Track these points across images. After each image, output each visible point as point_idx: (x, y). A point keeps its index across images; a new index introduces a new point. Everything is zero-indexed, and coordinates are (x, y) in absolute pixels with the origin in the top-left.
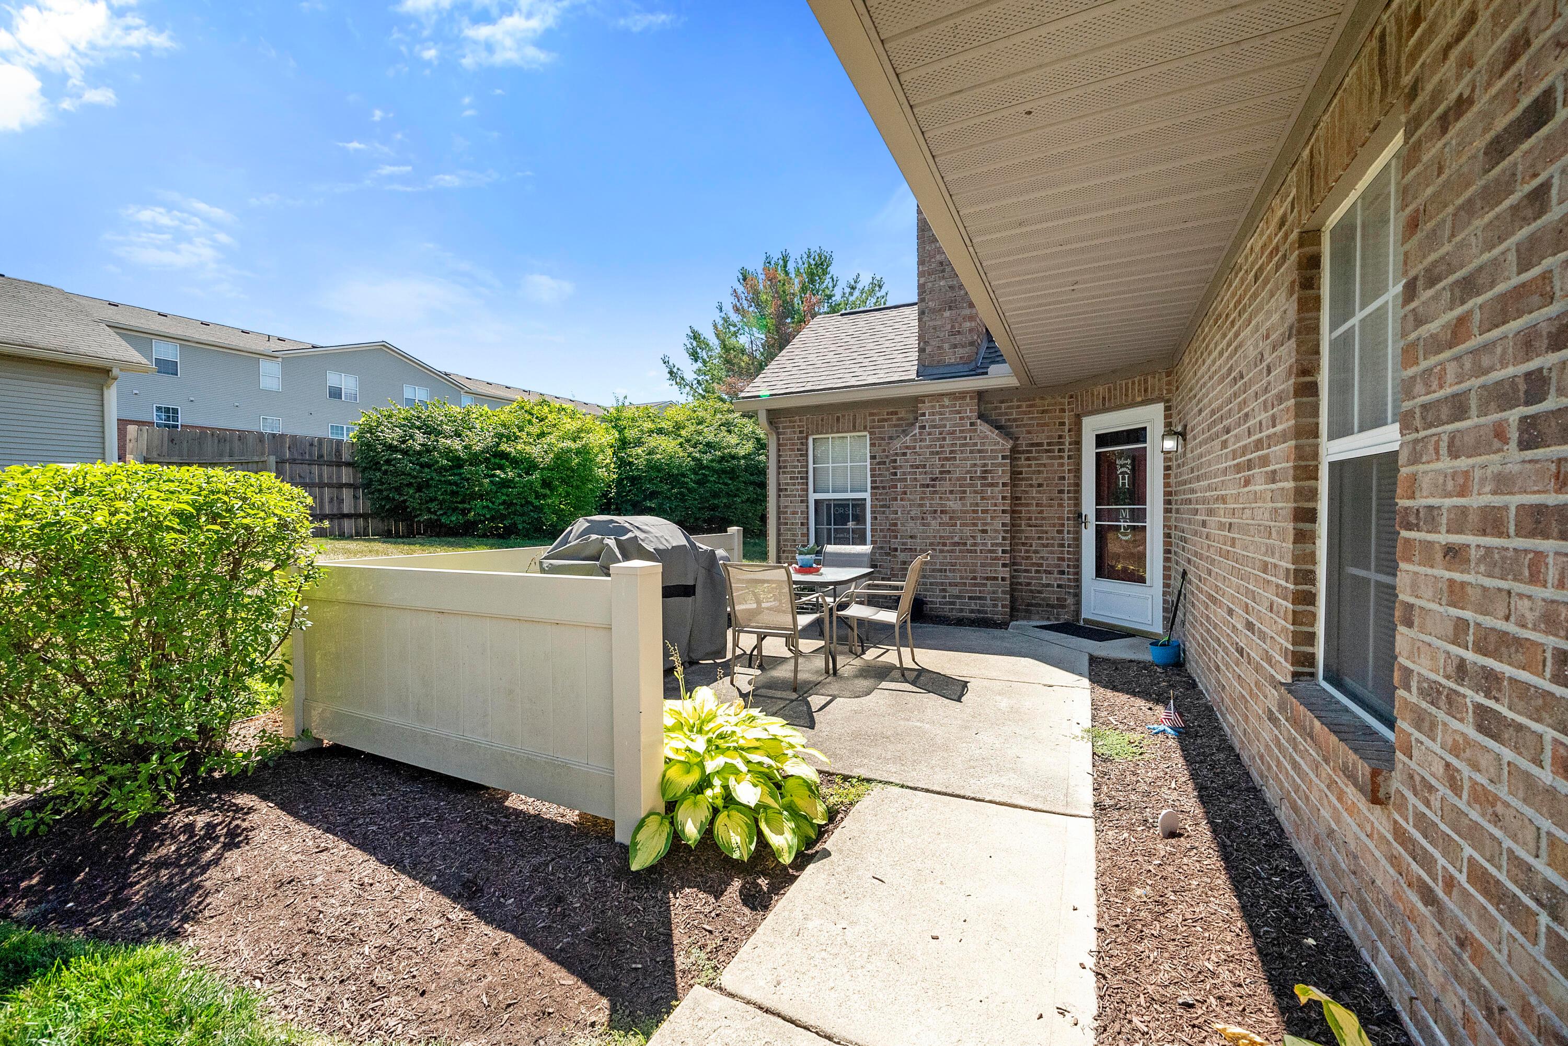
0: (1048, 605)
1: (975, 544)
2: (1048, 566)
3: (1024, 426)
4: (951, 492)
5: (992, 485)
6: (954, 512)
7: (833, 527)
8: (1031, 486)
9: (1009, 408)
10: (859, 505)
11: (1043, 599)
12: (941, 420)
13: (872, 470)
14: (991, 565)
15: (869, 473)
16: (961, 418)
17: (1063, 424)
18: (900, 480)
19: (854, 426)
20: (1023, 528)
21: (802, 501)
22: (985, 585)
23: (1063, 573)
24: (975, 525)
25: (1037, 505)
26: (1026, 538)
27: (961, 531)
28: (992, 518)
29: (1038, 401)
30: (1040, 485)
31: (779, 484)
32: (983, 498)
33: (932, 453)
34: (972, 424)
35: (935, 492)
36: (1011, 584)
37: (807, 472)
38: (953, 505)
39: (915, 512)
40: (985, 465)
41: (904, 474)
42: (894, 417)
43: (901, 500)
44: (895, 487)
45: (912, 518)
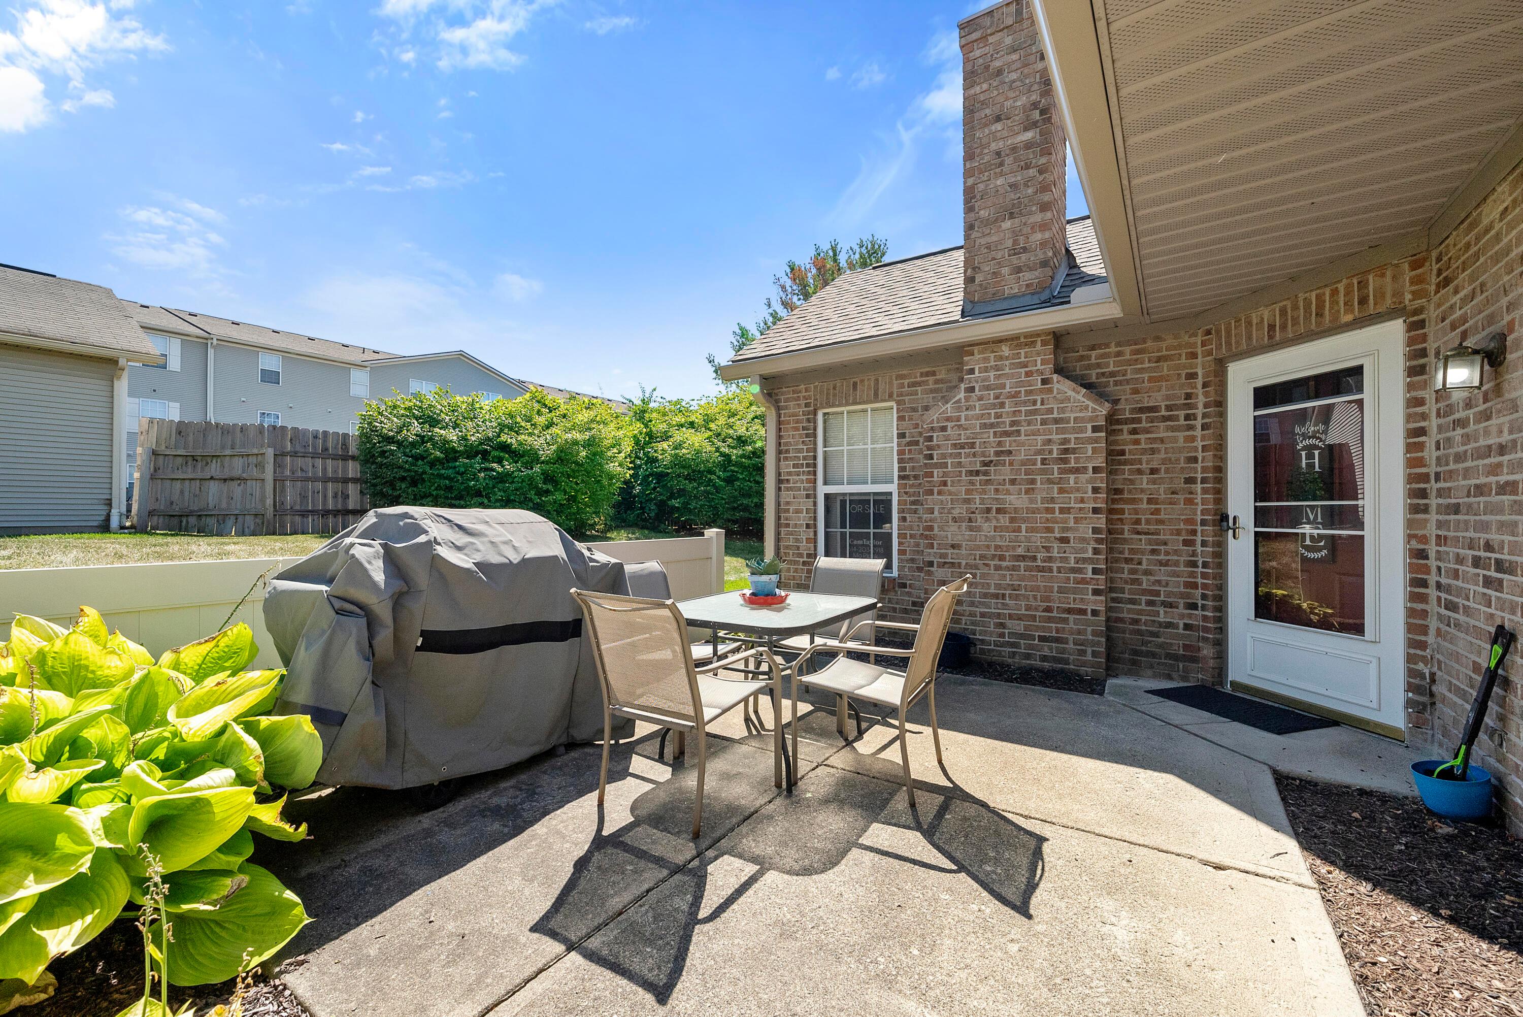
0: (1168, 656)
1: (1050, 559)
2: (1168, 594)
3: (1128, 382)
4: (1013, 482)
5: (1077, 471)
6: (1016, 510)
7: (848, 530)
8: (1140, 472)
9: (1102, 356)
10: (883, 501)
11: (1160, 646)
12: (997, 377)
13: (900, 453)
14: (1075, 591)
15: (896, 458)
16: (1028, 374)
17: (1192, 376)
18: (936, 466)
19: (876, 394)
20: (1126, 535)
21: (808, 496)
22: (1065, 620)
23: (1194, 606)
24: (1050, 530)
25: (1150, 501)
26: (1132, 551)
27: (1028, 539)
28: (1077, 520)
29: (1149, 344)
30: (1153, 471)
31: (780, 474)
32: (1061, 491)
33: (984, 426)
34: (1044, 382)
35: (988, 482)
36: (1108, 619)
37: (815, 458)
38: (1016, 500)
39: (959, 510)
40: (1065, 441)
41: (944, 456)
42: (931, 379)
43: (939, 493)
44: (931, 475)
45: (955, 520)
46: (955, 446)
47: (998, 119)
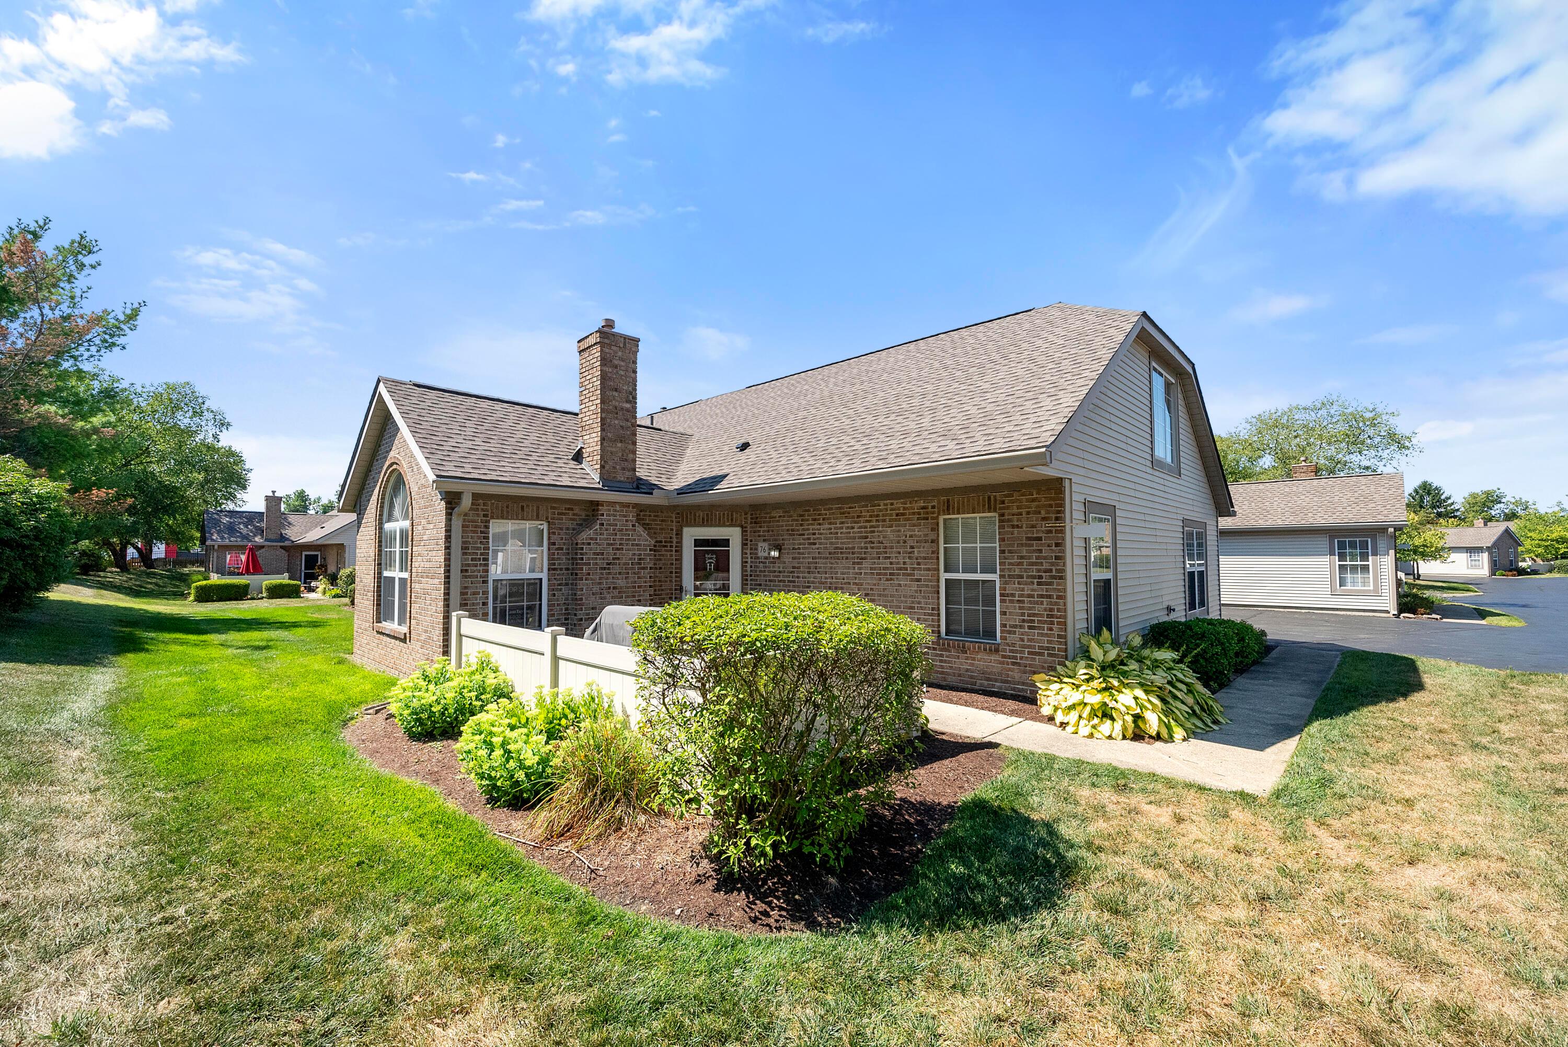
4: (620, 573)
5: (644, 568)
6: (621, 588)
7: (508, 604)
10: (536, 583)
12: (614, 520)
13: (551, 554)
15: (546, 557)
16: (627, 521)
17: (672, 530)
18: (586, 564)
19: (536, 516)
21: (483, 582)
24: (634, 596)
29: (660, 514)
30: (661, 568)
31: (462, 566)
32: (639, 578)
33: (608, 544)
34: (633, 526)
35: (609, 573)
37: (488, 554)
38: (621, 583)
40: (640, 555)
41: (589, 559)
42: (571, 512)
43: (586, 579)
44: (582, 569)
45: (593, 594)
46: (594, 554)
47: (616, 390)
